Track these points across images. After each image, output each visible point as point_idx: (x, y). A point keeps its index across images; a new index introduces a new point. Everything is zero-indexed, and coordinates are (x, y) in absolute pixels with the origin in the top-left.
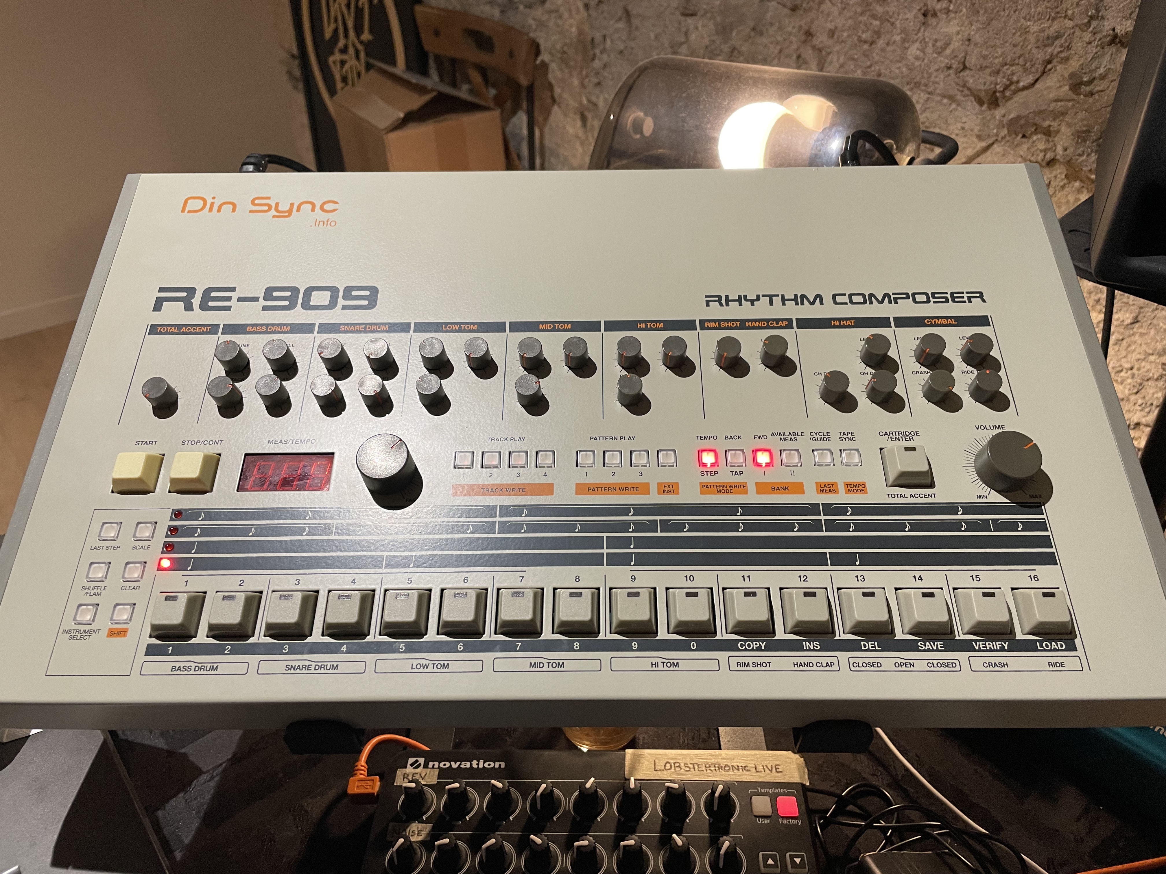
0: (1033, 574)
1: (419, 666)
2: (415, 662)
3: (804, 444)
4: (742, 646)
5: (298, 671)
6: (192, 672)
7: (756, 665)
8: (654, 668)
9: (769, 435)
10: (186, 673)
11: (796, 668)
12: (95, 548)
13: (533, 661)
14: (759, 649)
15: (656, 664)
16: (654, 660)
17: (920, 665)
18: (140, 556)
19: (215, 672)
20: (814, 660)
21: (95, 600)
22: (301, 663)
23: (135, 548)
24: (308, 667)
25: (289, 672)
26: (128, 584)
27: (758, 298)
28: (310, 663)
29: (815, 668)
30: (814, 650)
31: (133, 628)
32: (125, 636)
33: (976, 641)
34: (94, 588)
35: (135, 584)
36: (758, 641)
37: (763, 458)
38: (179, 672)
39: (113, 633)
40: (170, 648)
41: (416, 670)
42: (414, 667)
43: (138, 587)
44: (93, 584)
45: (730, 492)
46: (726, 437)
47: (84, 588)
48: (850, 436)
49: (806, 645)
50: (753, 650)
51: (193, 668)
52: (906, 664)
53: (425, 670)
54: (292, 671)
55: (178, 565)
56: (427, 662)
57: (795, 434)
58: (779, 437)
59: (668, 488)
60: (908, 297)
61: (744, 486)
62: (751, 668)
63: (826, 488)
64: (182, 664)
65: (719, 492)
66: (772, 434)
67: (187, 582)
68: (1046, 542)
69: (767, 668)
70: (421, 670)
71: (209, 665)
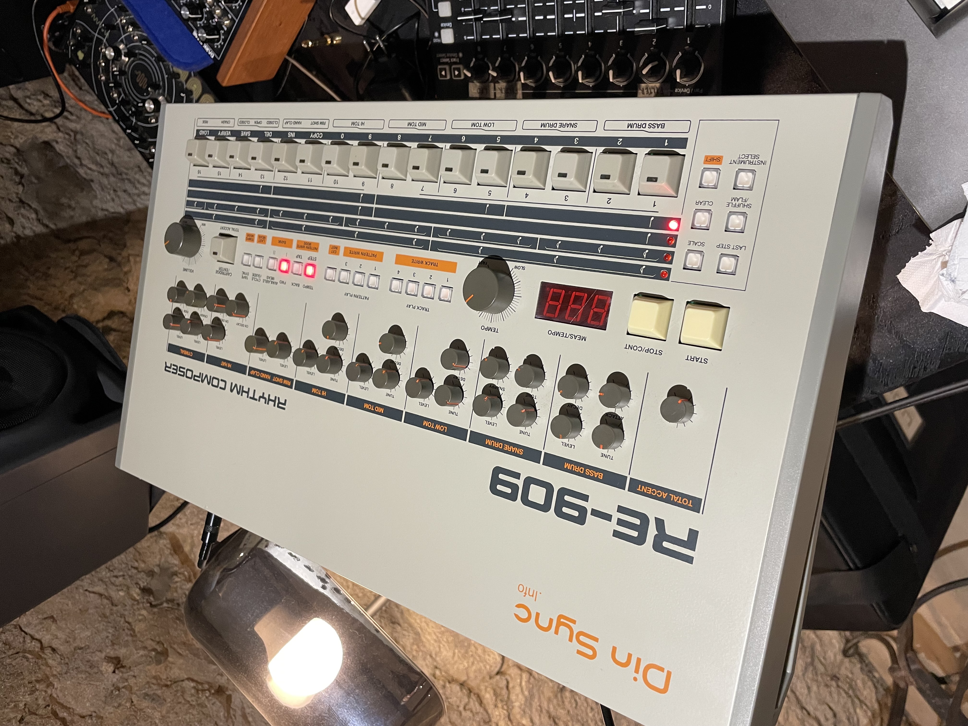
0: (199, 175)
1: (490, 125)
2: (491, 128)
3: (265, 273)
4: (321, 136)
5: (568, 122)
6: (648, 123)
7: (317, 123)
8: (363, 121)
9: (279, 283)
10: (652, 122)
11: (301, 121)
12: (741, 248)
13: (424, 127)
14: (314, 133)
15: (362, 124)
16: (363, 127)
17: (252, 122)
18: (697, 235)
19: (629, 122)
20: (293, 126)
21: (737, 194)
22: (566, 129)
23: (702, 244)
24: (562, 125)
25: (575, 122)
26: (707, 207)
27: (260, 397)
28: (559, 129)
29: (293, 121)
30: (291, 132)
31: (700, 164)
32: (707, 157)
33: (229, 136)
34: (739, 206)
35: (700, 207)
36: (313, 138)
37: (284, 266)
38: (659, 123)
39: (718, 160)
40: (666, 144)
41: (491, 122)
42: (492, 124)
43: (697, 203)
44: (741, 209)
45: (306, 243)
46: (298, 285)
47: (749, 206)
48: (244, 275)
49: (293, 135)
50: (317, 132)
51: (647, 126)
52: (258, 123)
53: (486, 122)
54: (572, 122)
55: (662, 222)
56: (484, 128)
57: (267, 282)
58: (275, 281)
59: (334, 250)
60: (195, 376)
61: (299, 247)
62: (320, 121)
63: (262, 239)
64: (656, 130)
65: (310, 244)
66: (277, 283)
67: (654, 206)
68: (190, 194)
69: (313, 121)
70: (488, 122)
71: (635, 129)
